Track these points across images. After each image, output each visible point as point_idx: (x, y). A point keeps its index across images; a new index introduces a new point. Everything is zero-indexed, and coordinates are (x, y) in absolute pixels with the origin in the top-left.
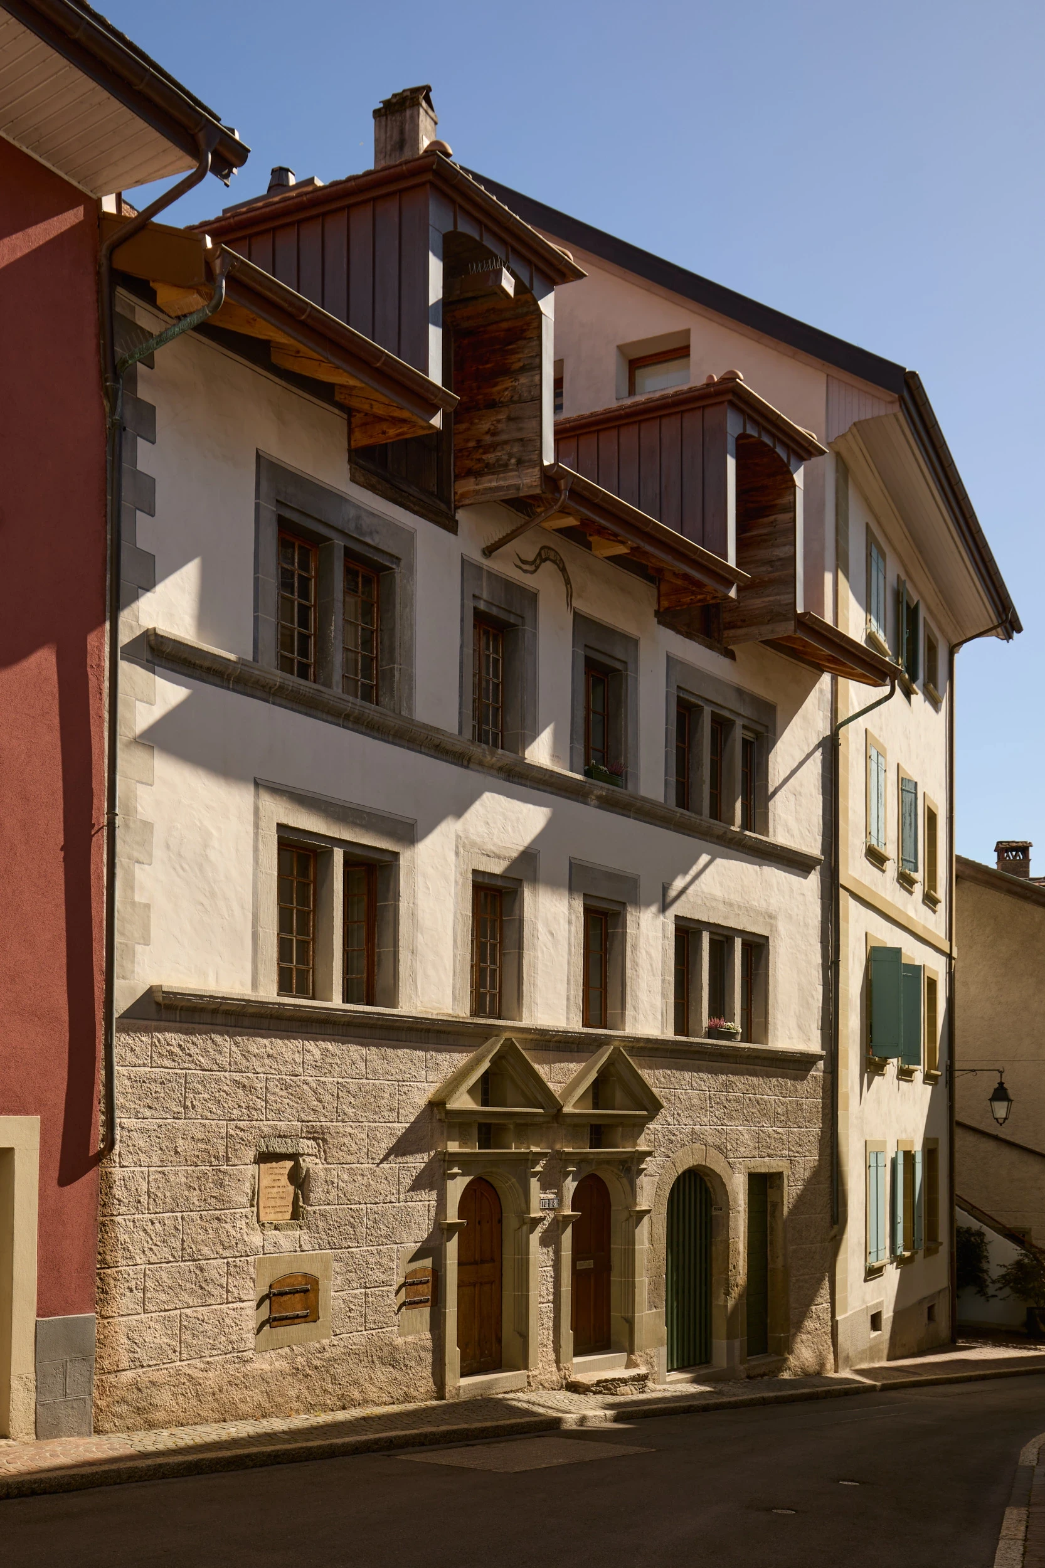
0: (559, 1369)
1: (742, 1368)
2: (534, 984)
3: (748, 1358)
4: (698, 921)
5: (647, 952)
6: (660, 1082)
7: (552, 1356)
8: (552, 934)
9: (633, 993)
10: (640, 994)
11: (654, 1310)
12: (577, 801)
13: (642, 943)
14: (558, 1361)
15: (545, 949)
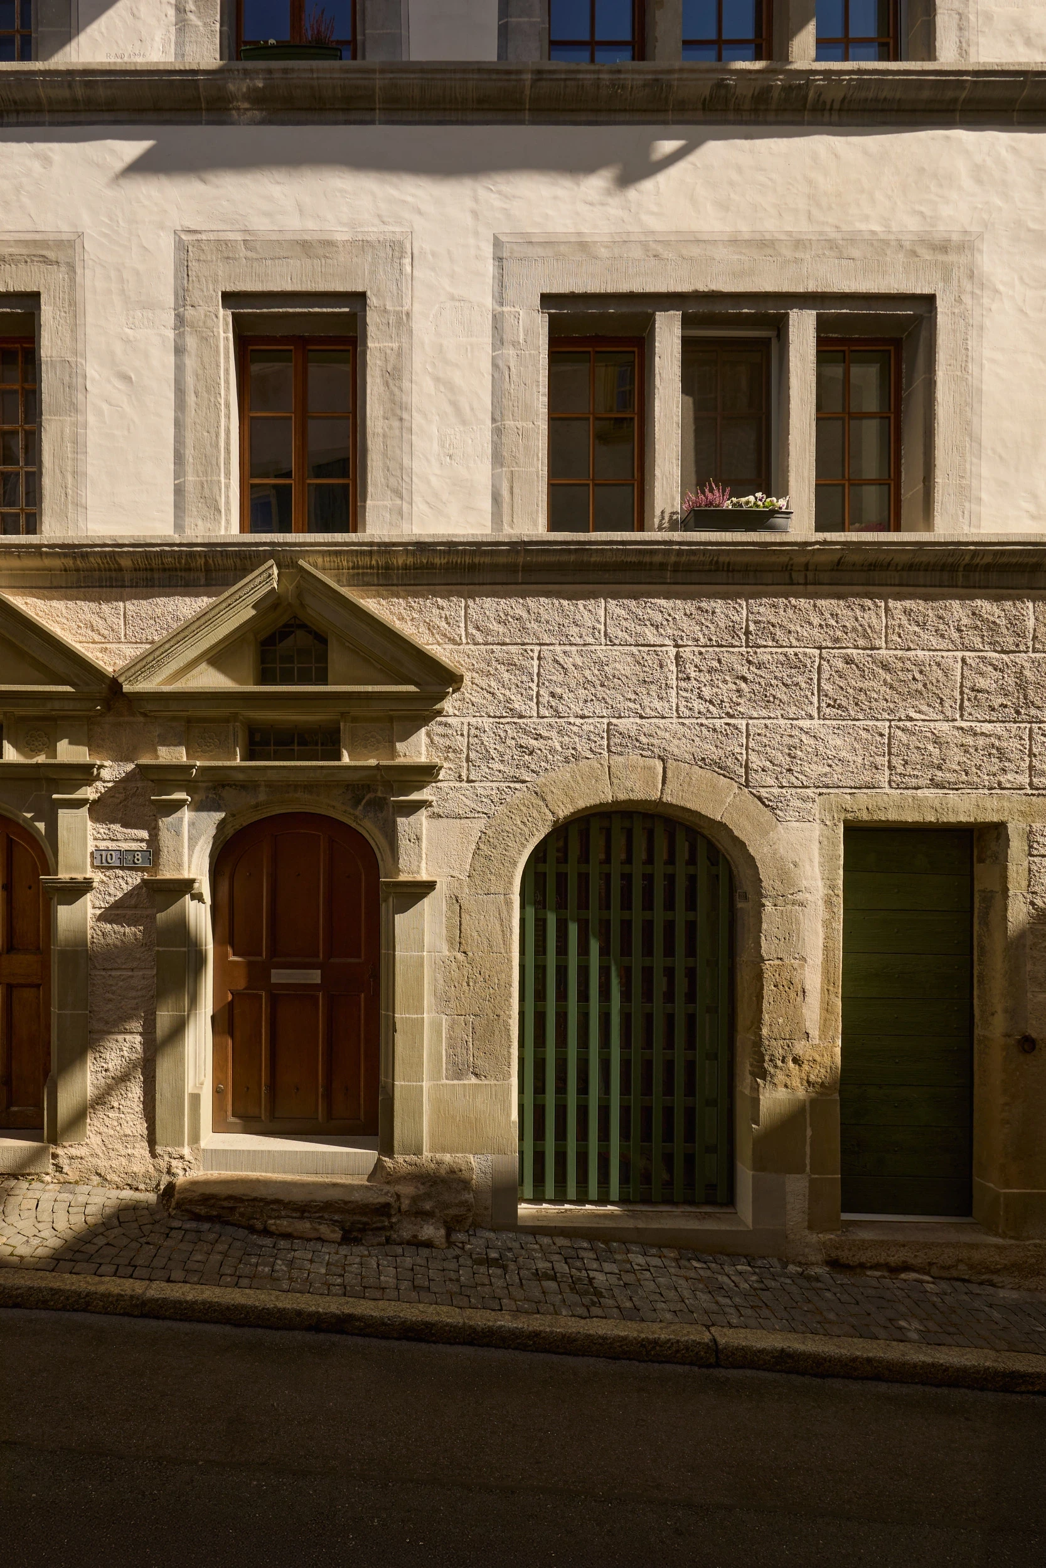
0: (154, 1155)
1: (814, 1238)
2: (75, 473)
3: (845, 1216)
4: (631, 297)
5: (437, 380)
6: (487, 632)
7: (142, 1128)
8: (126, 379)
9: (391, 465)
10: (418, 466)
11: (474, 1080)
12: (199, 123)
13: (420, 363)
14: (152, 1141)
15: (105, 407)
